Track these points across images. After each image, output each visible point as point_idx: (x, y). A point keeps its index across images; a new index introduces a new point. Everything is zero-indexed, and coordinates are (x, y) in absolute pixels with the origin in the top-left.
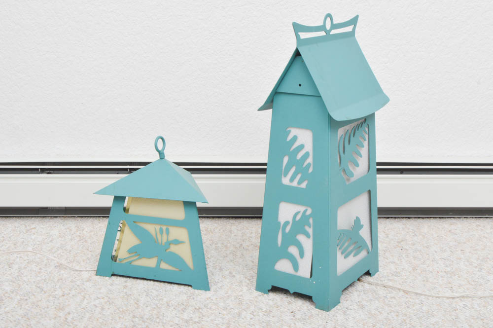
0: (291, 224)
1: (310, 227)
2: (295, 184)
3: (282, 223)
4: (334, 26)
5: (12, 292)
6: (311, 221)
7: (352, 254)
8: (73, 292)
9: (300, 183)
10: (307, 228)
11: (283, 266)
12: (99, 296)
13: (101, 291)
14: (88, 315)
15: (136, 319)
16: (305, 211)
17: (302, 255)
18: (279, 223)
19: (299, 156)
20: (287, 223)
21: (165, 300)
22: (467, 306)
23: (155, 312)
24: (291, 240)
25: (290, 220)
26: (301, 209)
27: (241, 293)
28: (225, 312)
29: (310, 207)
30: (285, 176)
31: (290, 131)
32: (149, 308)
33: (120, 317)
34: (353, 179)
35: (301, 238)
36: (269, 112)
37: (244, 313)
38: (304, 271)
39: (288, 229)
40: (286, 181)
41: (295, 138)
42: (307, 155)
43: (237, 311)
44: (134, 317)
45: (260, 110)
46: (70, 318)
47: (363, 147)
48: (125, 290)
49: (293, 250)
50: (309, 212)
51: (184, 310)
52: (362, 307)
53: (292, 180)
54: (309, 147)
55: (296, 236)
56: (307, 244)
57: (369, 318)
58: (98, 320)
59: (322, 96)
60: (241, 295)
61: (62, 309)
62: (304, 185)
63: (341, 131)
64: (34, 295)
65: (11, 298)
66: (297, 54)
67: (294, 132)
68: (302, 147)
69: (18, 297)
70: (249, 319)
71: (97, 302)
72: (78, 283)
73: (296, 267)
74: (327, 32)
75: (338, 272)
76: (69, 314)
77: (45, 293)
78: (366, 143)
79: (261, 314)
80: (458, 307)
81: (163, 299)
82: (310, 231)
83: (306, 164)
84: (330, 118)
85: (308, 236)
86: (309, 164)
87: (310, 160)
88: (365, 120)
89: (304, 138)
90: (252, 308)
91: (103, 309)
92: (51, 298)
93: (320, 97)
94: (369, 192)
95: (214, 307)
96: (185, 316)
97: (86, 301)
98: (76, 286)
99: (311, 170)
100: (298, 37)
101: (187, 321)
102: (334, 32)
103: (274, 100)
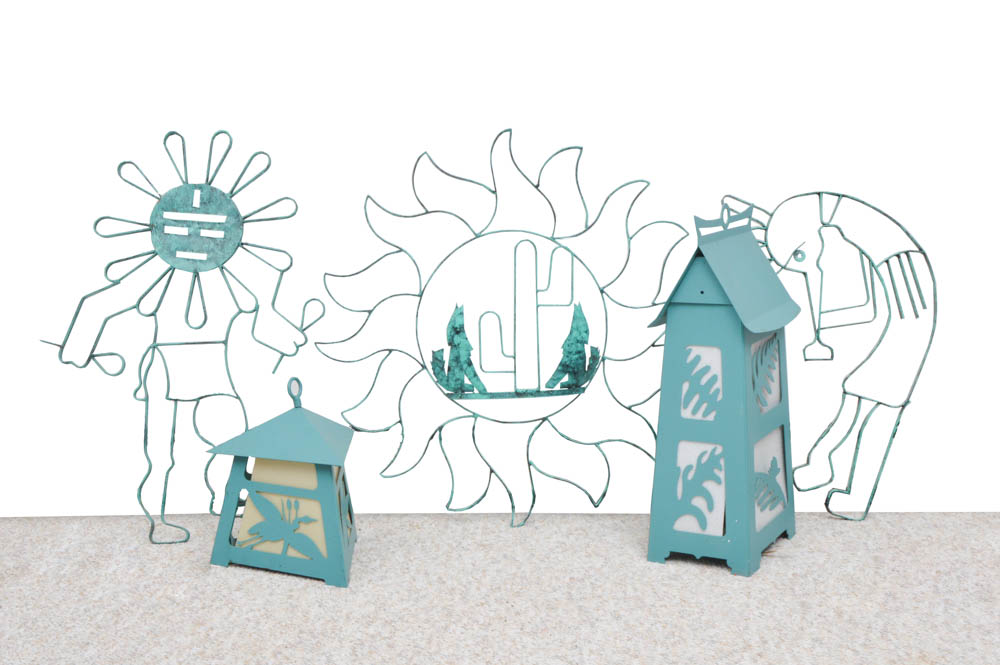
0: (694, 468)
1: (721, 470)
2: (699, 416)
3: (683, 469)
4: (732, 219)
5: (133, 605)
6: (722, 462)
7: (768, 507)
8: (218, 604)
9: (705, 414)
10: (716, 471)
11: (686, 524)
12: (254, 608)
13: (257, 602)
14: (237, 630)
15: (304, 635)
16: (714, 450)
17: (711, 507)
18: (679, 469)
19: (704, 380)
20: (689, 468)
21: (345, 611)
22: (764, 615)
23: (330, 625)
24: (695, 488)
25: (694, 462)
26: (709, 448)
27: (451, 603)
28: (426, 626)
29: (720, 444)
30: (685, 407)
31: (690, 350)
32: (322, 621)
33: (281, 633)
34: (766, 409)
35: (709, 485)
36: (662, 328)
37: (453, 627)
38: (715, 528)
39: (690, 476)
40: (686, 414)
41: (698, 359)
42: (714, 378)
43: (443, 624)
44: (301, 632)
45: (650, 326)
46: (212, 635)
47: (774, 368)
48: (290, 601)
49: (699, 502)
50: (719, 450)
51: (369, 624)
52: (618, 618)
53: (694, 412)
54: (716, 369)
55: (702, 483)
56: (718, 492)
57: (624, 630)
58: (250, 635)
59: (734, 304)
60: (451, 606)
61: (202, 624)
62: (711, 417)
63: (754, 347)
64: (162, 608)
65: (132, 612)
66: (699, 254)
67: (696, 351)
68: (707, 369)
69: (141, 611)
70: (458, 632)
71: (250, 615)
72: (225, 592)
73: (703, 523)
74: (725, 226)
75: (757, 527)
76: (212, 629)
77: (178, 604)
78: (777, 364)
79: (476, 627)
80: (751, 616)
81: (341, 612)
82: (721, 475)
83: (712, 390)
84: (744, 328)
85: (718, 481)
86: (718, 390)
87: (718, 385)
88: (775, 335)
89: (710, 358)
90: (465, 621)
91: (258, 623)
92: (187, 611)
93: (731, 305)
94: (782, 428)
95: (411, 620)
96: (371, 630)
97: (234, 615)
98: (221, 597)
99: (720, 397)
100: (699, 233)
101: (373, 636)
102: (732, 226)
103: (669, 315)
